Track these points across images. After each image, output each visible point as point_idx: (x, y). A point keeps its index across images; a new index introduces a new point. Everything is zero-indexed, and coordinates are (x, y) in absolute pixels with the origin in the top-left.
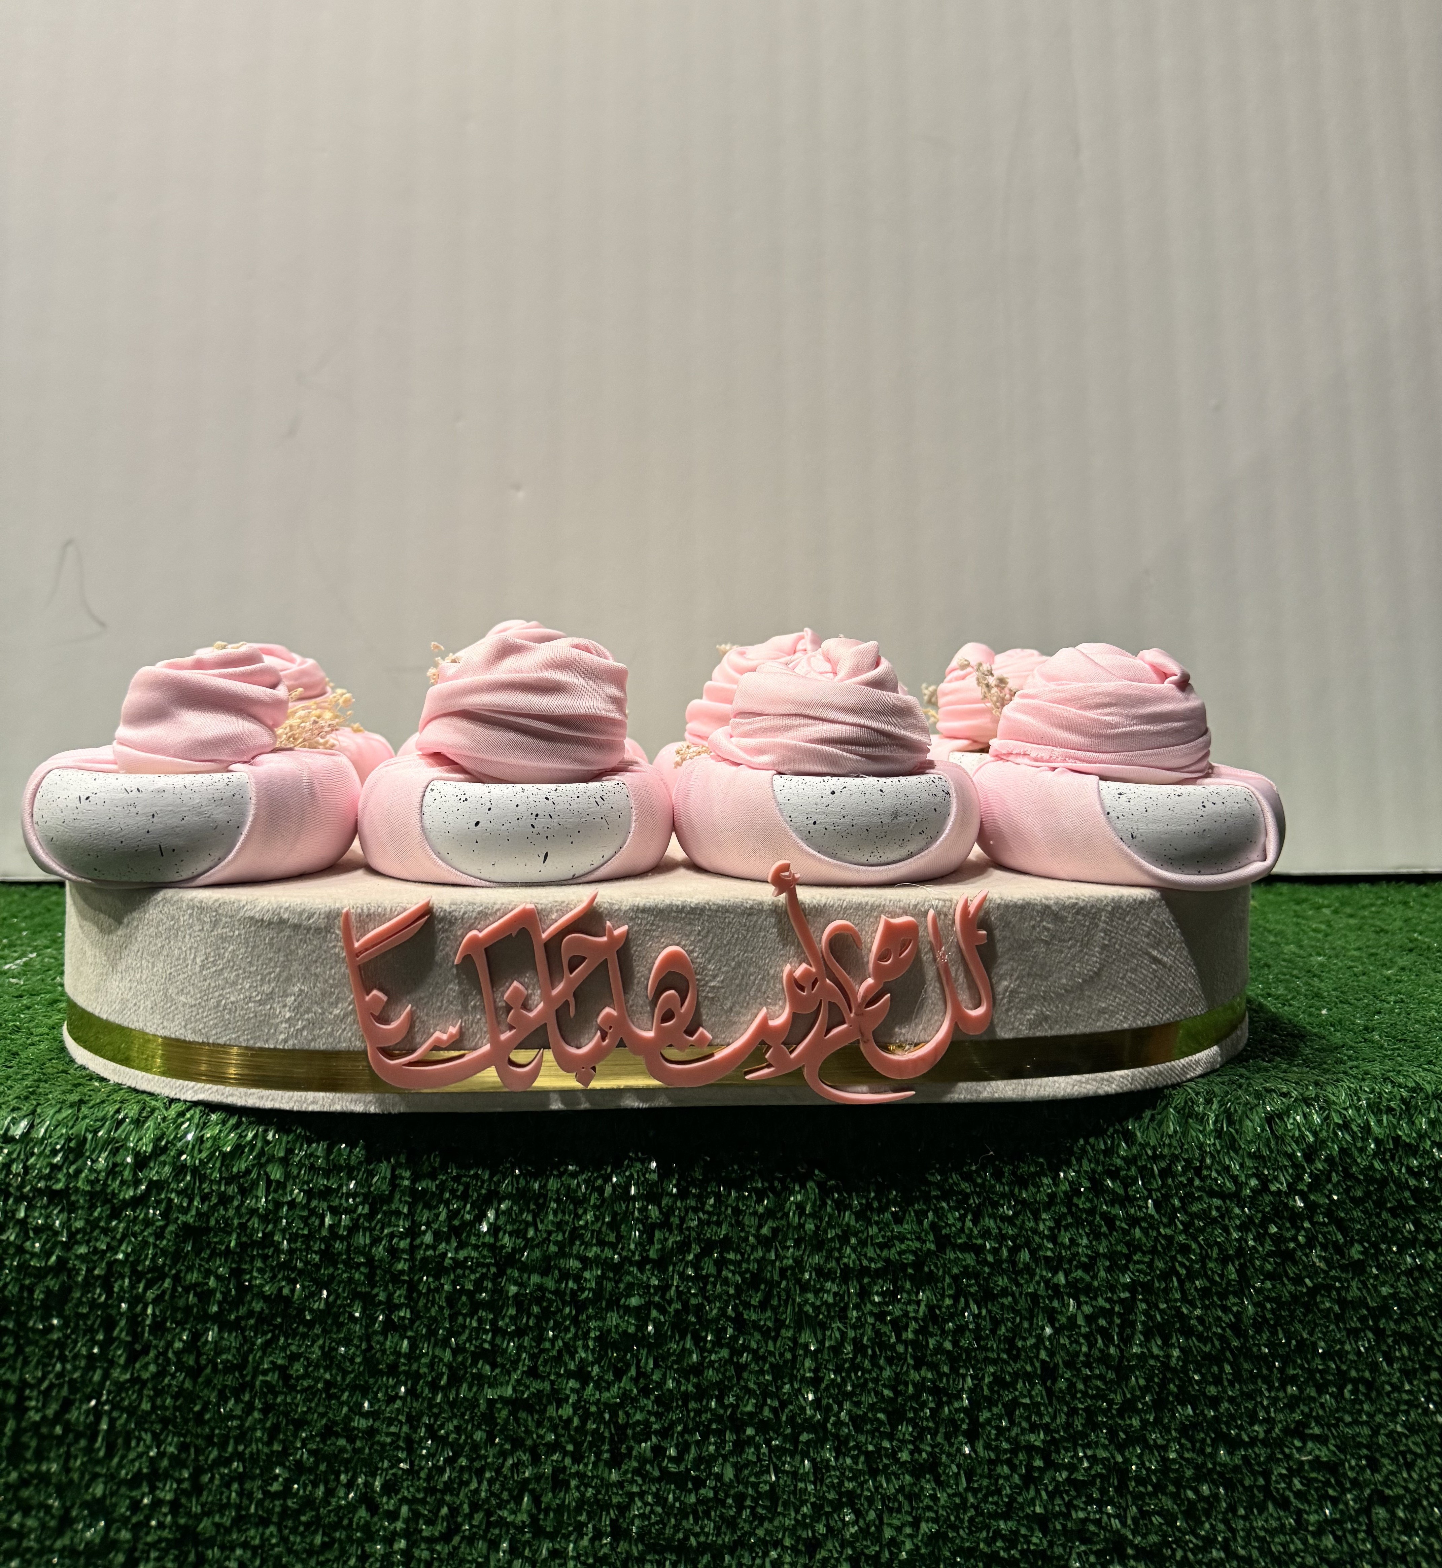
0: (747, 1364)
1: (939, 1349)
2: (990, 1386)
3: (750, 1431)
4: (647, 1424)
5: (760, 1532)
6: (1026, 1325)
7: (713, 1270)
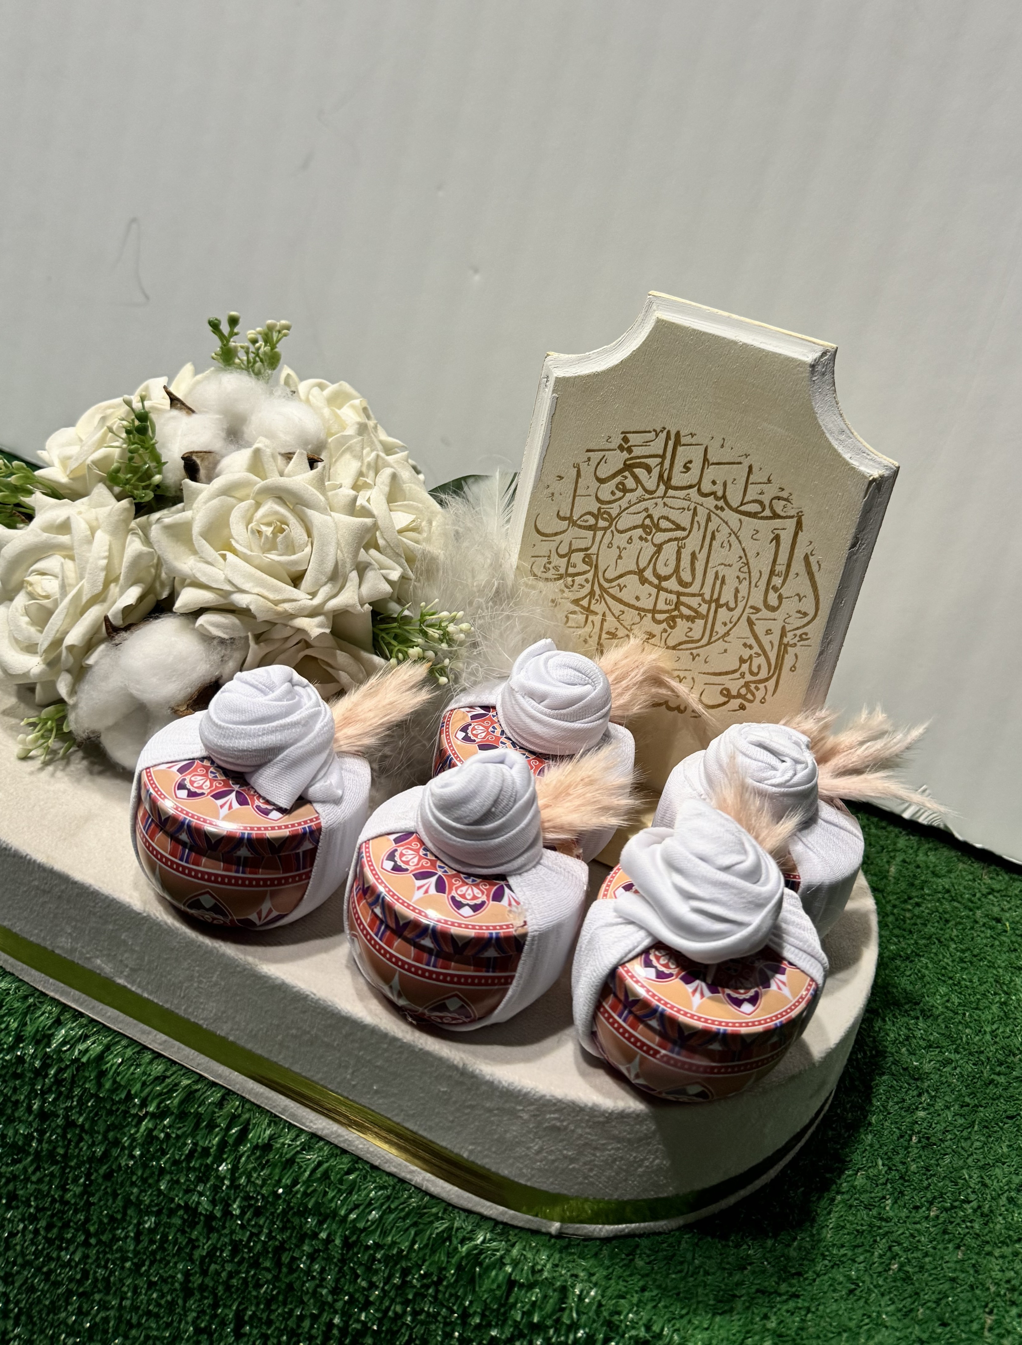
0: (94, 1204)
1: (218, 1273)
2: (251, 1317)
3: (93, 1241)
4: (28, 1200)
5: (97, 1297)
6: (281, 1298)
7: (75, 1140)
